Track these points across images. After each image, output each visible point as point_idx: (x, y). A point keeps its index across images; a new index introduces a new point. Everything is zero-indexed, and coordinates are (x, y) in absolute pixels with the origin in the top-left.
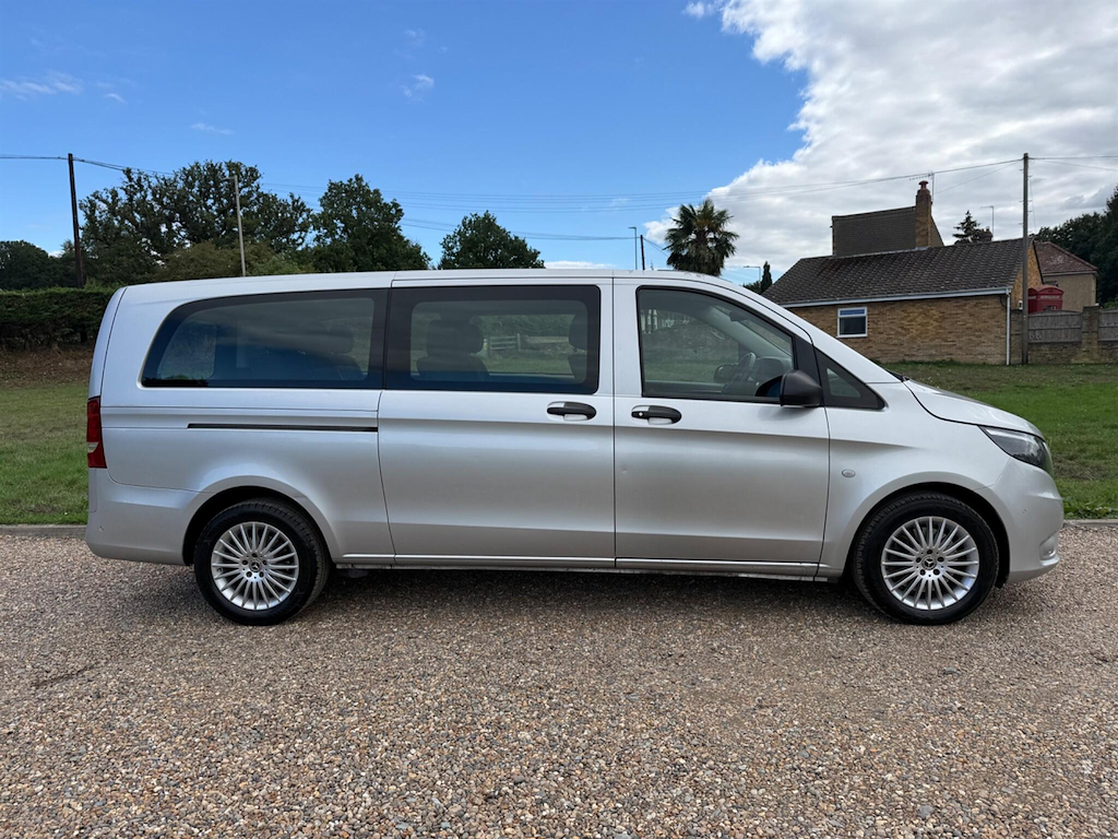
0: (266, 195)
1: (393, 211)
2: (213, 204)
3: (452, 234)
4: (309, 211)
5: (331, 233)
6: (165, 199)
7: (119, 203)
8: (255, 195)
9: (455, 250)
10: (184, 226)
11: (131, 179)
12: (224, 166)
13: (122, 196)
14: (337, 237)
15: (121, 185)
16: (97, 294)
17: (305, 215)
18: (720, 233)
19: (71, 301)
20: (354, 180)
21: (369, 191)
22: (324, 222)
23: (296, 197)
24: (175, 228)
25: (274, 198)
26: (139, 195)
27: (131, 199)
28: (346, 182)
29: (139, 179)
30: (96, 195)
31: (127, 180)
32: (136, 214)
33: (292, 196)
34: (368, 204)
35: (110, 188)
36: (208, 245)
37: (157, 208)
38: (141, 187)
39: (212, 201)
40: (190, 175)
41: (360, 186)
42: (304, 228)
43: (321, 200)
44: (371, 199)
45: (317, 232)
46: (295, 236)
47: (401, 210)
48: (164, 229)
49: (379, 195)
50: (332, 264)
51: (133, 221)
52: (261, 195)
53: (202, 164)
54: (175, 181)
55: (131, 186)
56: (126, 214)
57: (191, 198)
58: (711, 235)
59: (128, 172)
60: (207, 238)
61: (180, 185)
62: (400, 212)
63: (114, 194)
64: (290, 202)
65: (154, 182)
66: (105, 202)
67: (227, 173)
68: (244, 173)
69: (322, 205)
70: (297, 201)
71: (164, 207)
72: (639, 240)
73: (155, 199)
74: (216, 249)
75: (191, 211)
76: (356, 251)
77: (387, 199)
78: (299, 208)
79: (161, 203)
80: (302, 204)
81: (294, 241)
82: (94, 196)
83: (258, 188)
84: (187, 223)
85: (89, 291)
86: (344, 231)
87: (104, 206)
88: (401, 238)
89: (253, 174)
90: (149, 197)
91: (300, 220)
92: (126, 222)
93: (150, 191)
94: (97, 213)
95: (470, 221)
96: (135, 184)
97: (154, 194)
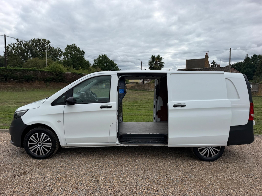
0: (52, 47)
1: (83, 53)
2: (38, 49)
3: (96, 59)
4: (62, 51)
5: (67, 57)
6: (26, 47)
7: (15, 47)
8: (49, 47)
9: (97, 63)
10: (31, 54)
11: (18, 42)
12: (41, 40)
13: (16, 45)
14: (69, 58)
15: (15, 43)
16: (10, 69)
17: (61, 53)
18: (161, 62)
19: (3, 70)
20: (73, 45)
21: (77, 48)
22: (65, 54)
23: (59, 48)
24: (28, 54)
25: (53, 48)
26: (20, 45)
27: (18, 46)
28: (71, 45)
29: (20, 41)
30: (9, 45)
31: (17, 42)
32: (19, 50)
33: (58, 48)
34: (77, 51)
35: (13, 43)
36: (37, 58)
37: (24, 49)
38: (21, 43)
39: (38, 48)
40: (33, 41)
41: (75, 46)
42: (60, 55)
43: (65, 49)
44: (77, 49)
45: (64, 57)
46: (58, 57)
47: (84, 52)
48: (26, 54)
49: (79, 49)
50: (67, 64)
51: (18, 52)
52: (51, 47)
53: (36, 39)
54: (29, 42)
55: (18, 43)
56: (16, 50)
57: (33, 47)
58: (159, 63)
59: (17, 40)
60: (36, 57)
61: (30, 43)
62: (84, 53)
63: (14, 45)
64: (57, 49)
65: (24, 42)
66: (11, 47)
67: (42, 41)
68: (46, 42)
69: (65, 50)
70: (59, 49)
71: (26, 49)
72: (141, 63)
73: (24, 47)
74: (39, 59)
75: (33, 50)
76: (73, 61)
77: (81, 50)
78: (59, 50)
79: (25, 48)
80: (60, 50)
81: (58, 58)
82: (8, 45)
83: (50, 45)
84: (32, 52)
85: (8, 68)
86: (70, 57)
87: (11, 48)
88: (84, 59)
89: (49, 42)
90: (22, 46)
91: (60, 54)
92: (16, 52)
93: (23, 45)
94: (9, 49)
95: (101, 56)
96: (19, 43)
97: (24, 45)
